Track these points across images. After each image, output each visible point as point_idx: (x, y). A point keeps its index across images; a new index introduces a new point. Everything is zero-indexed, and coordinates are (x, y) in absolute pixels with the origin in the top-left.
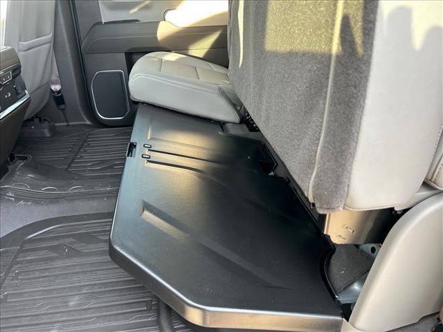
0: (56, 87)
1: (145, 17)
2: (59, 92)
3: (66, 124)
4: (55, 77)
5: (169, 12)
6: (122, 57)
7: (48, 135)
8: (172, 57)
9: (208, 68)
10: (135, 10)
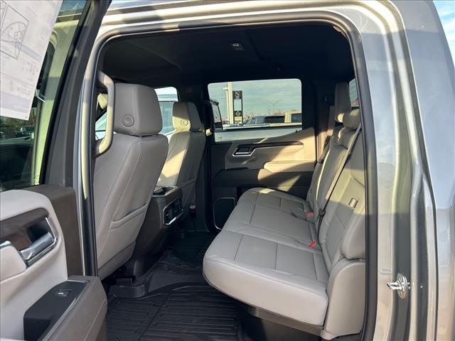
0: (193, 207)
1: (252, 166)
2: (194, 210)
3: (193, 231)
4: (193, 201)
5: (267, 164)
6: (235, 190)
7: (183, 237)
8: (266, 191)
9: (290, 199)
10: (245, 163)
